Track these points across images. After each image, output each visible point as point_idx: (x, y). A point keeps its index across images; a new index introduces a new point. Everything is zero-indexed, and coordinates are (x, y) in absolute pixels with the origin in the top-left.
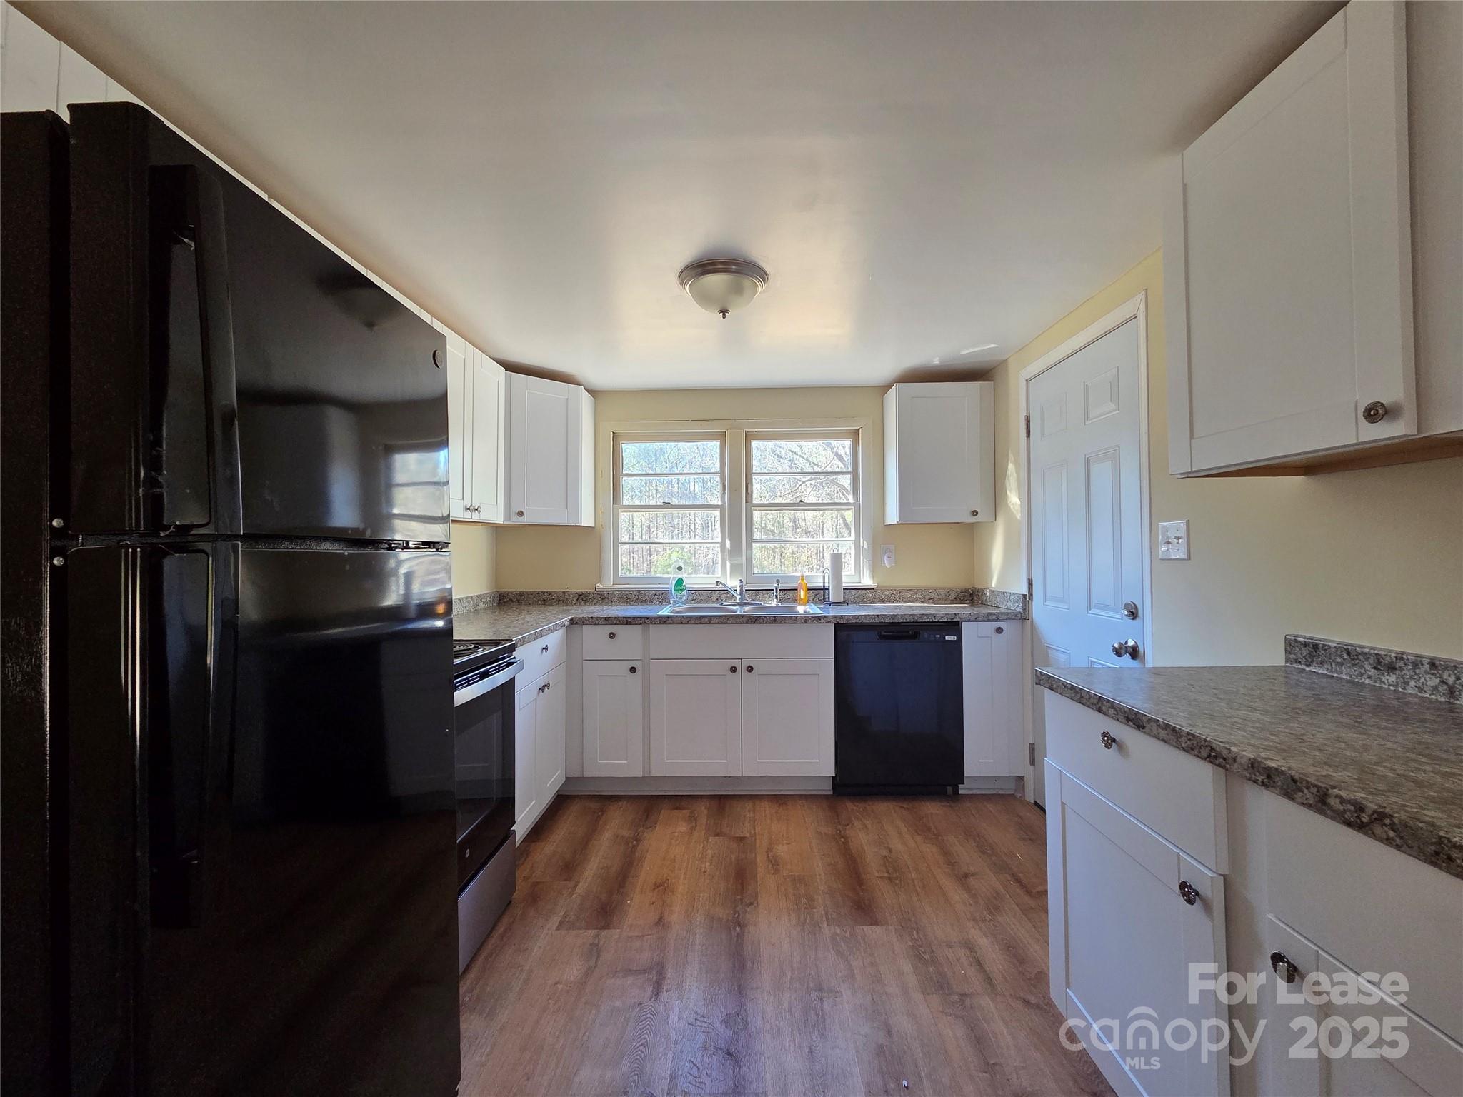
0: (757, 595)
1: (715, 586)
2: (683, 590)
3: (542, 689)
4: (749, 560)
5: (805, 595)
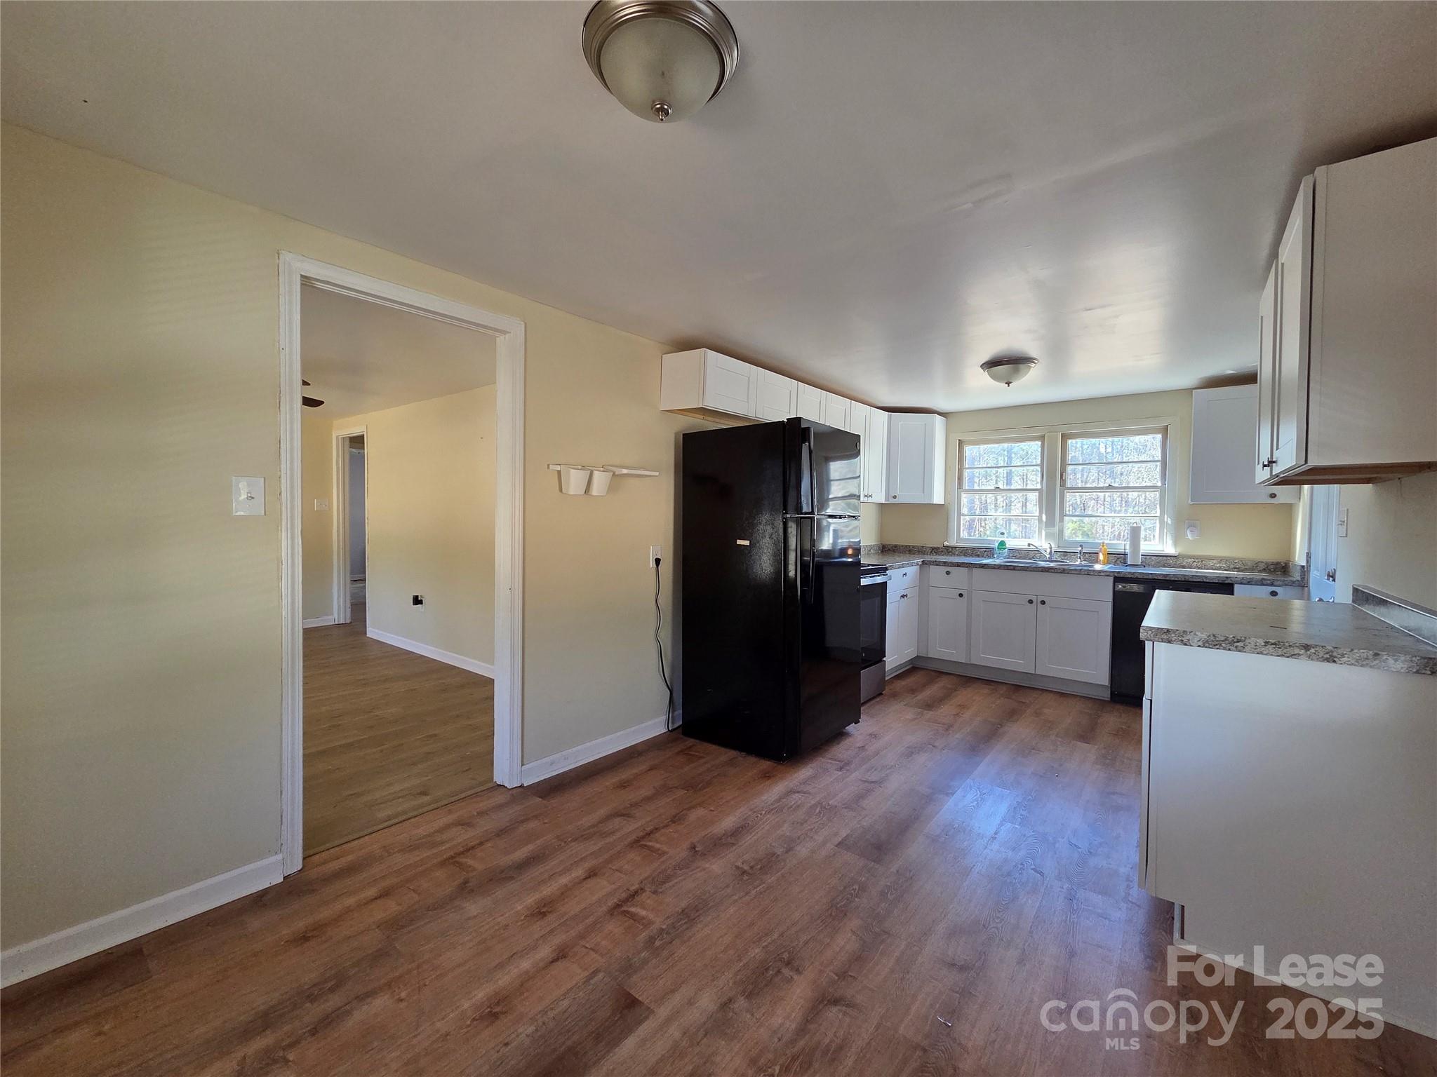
0: (1065, 556)
1: (1028, 547)
2: (1005, 549)
3: (903, 596)
4: (1062, 530)
5: (1104, 557)
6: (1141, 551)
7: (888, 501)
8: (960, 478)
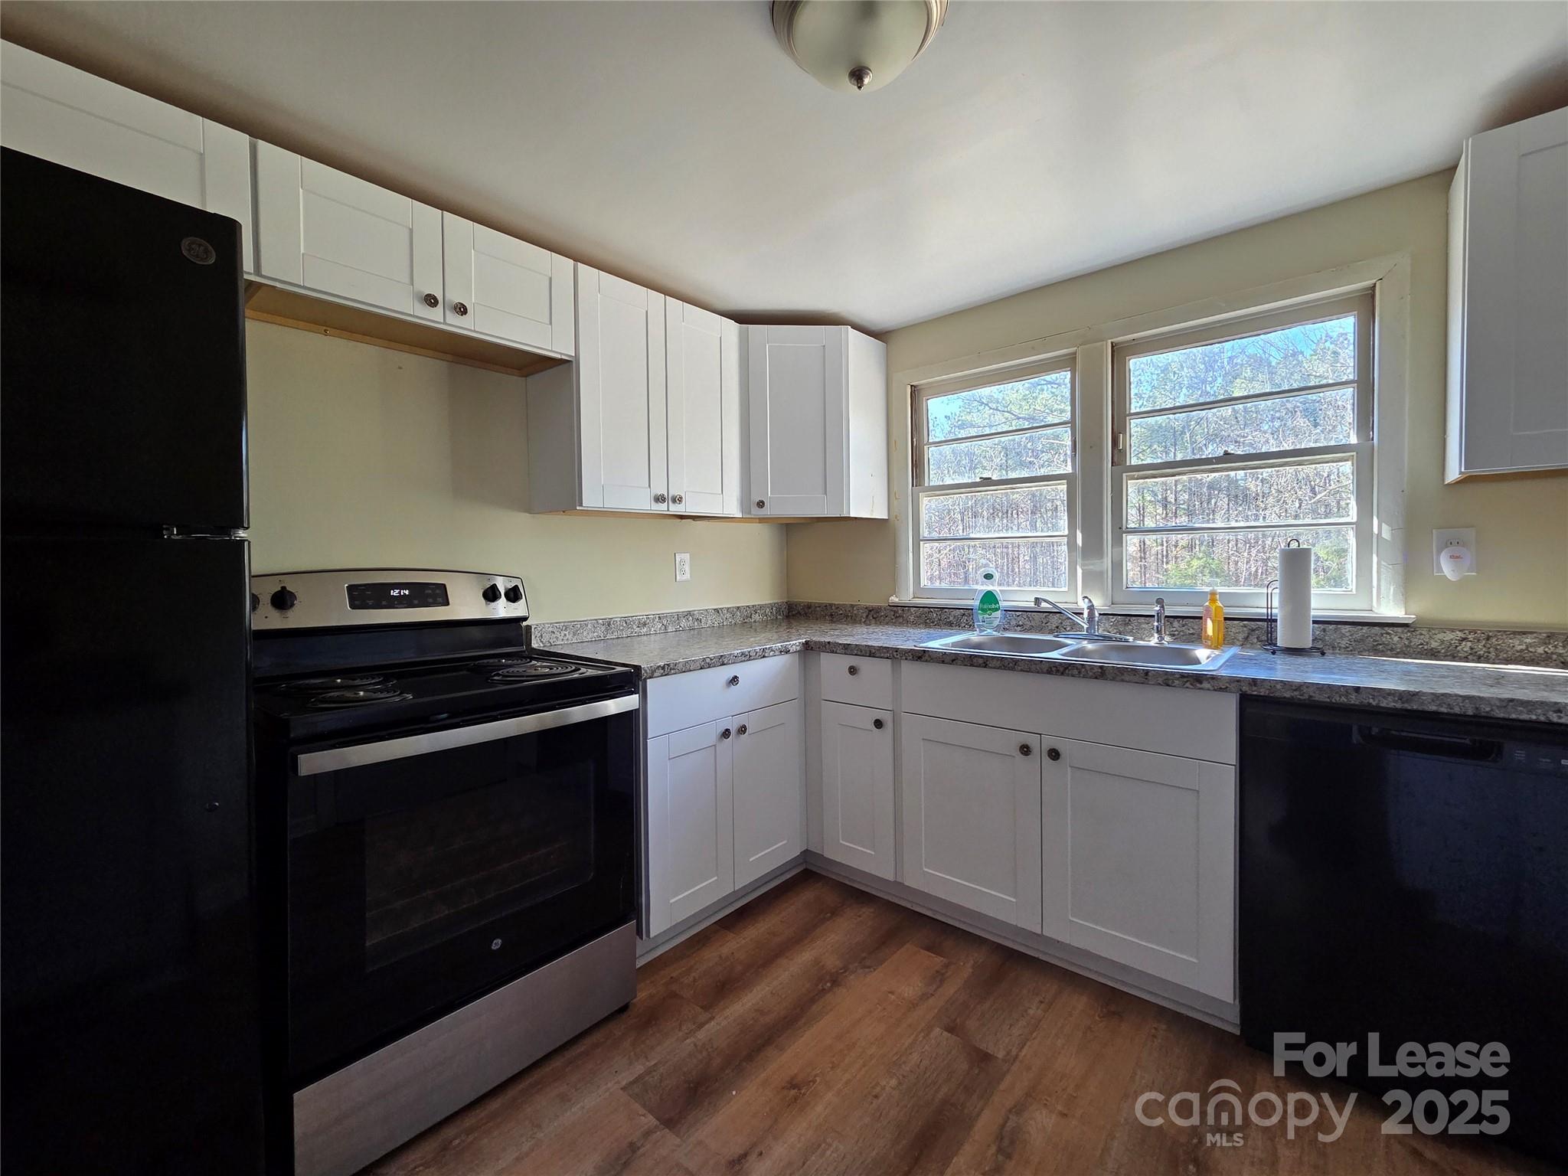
0: (1127, 624)
1: (1032, 605)
2: (997, 610)
4: (1117, 566)
5: (1216, 630)
6: (1313, 613)
7: (750, 513)
8: (918, 464)
